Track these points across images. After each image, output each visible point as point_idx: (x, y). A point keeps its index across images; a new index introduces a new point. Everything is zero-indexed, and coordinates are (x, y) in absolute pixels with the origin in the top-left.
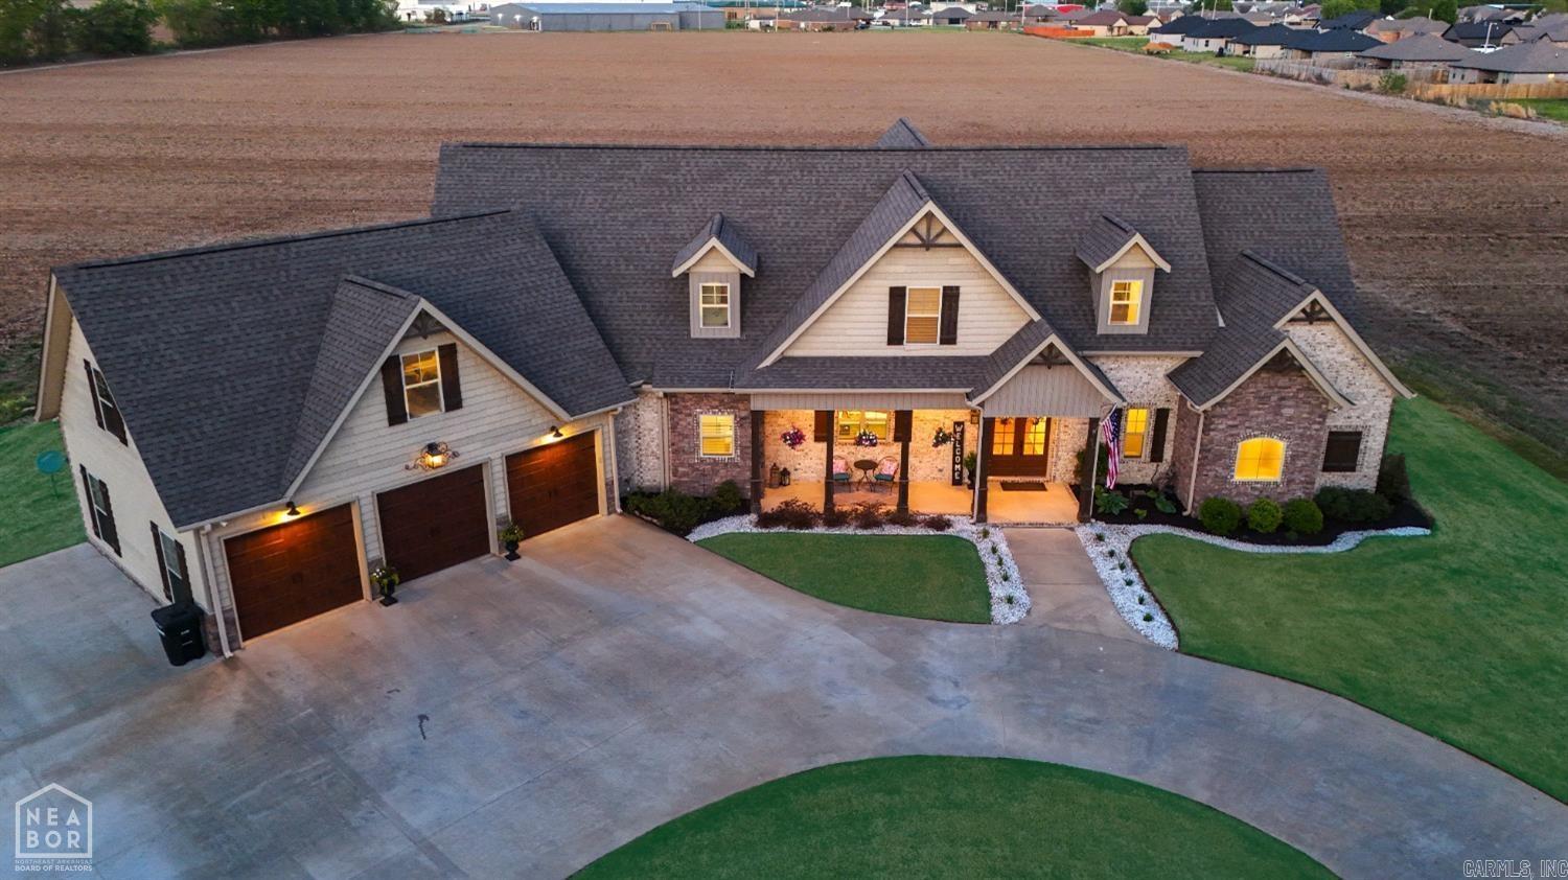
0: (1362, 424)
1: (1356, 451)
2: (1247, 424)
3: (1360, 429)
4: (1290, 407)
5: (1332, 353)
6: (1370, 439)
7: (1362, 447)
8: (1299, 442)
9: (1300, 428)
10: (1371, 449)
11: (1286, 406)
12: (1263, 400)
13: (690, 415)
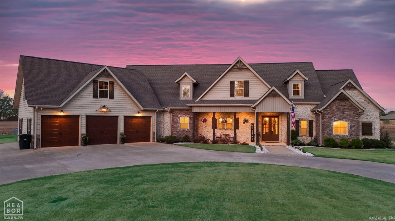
0: (371, 120)
1: (371, 129)
2: (335, 117)
3: (371, 122)
4: (347, 111)
5: (358, 99)
6: (375, 125)
7: (373, 128)
8: (352, 122)
9: (351, 118)
10: (376, 128)
11: (346, 111)
12: (339, 109)
13: (177, 117)
